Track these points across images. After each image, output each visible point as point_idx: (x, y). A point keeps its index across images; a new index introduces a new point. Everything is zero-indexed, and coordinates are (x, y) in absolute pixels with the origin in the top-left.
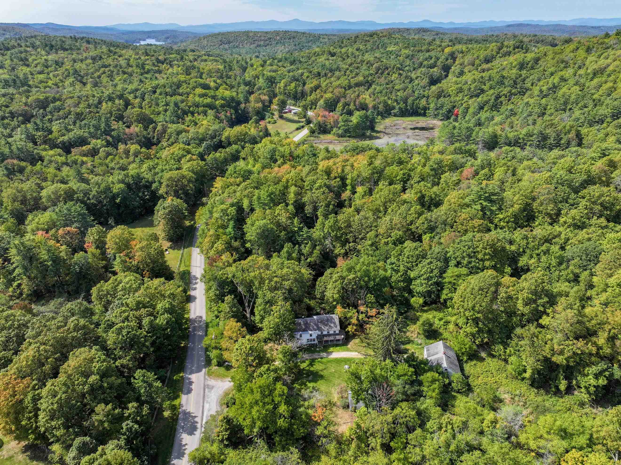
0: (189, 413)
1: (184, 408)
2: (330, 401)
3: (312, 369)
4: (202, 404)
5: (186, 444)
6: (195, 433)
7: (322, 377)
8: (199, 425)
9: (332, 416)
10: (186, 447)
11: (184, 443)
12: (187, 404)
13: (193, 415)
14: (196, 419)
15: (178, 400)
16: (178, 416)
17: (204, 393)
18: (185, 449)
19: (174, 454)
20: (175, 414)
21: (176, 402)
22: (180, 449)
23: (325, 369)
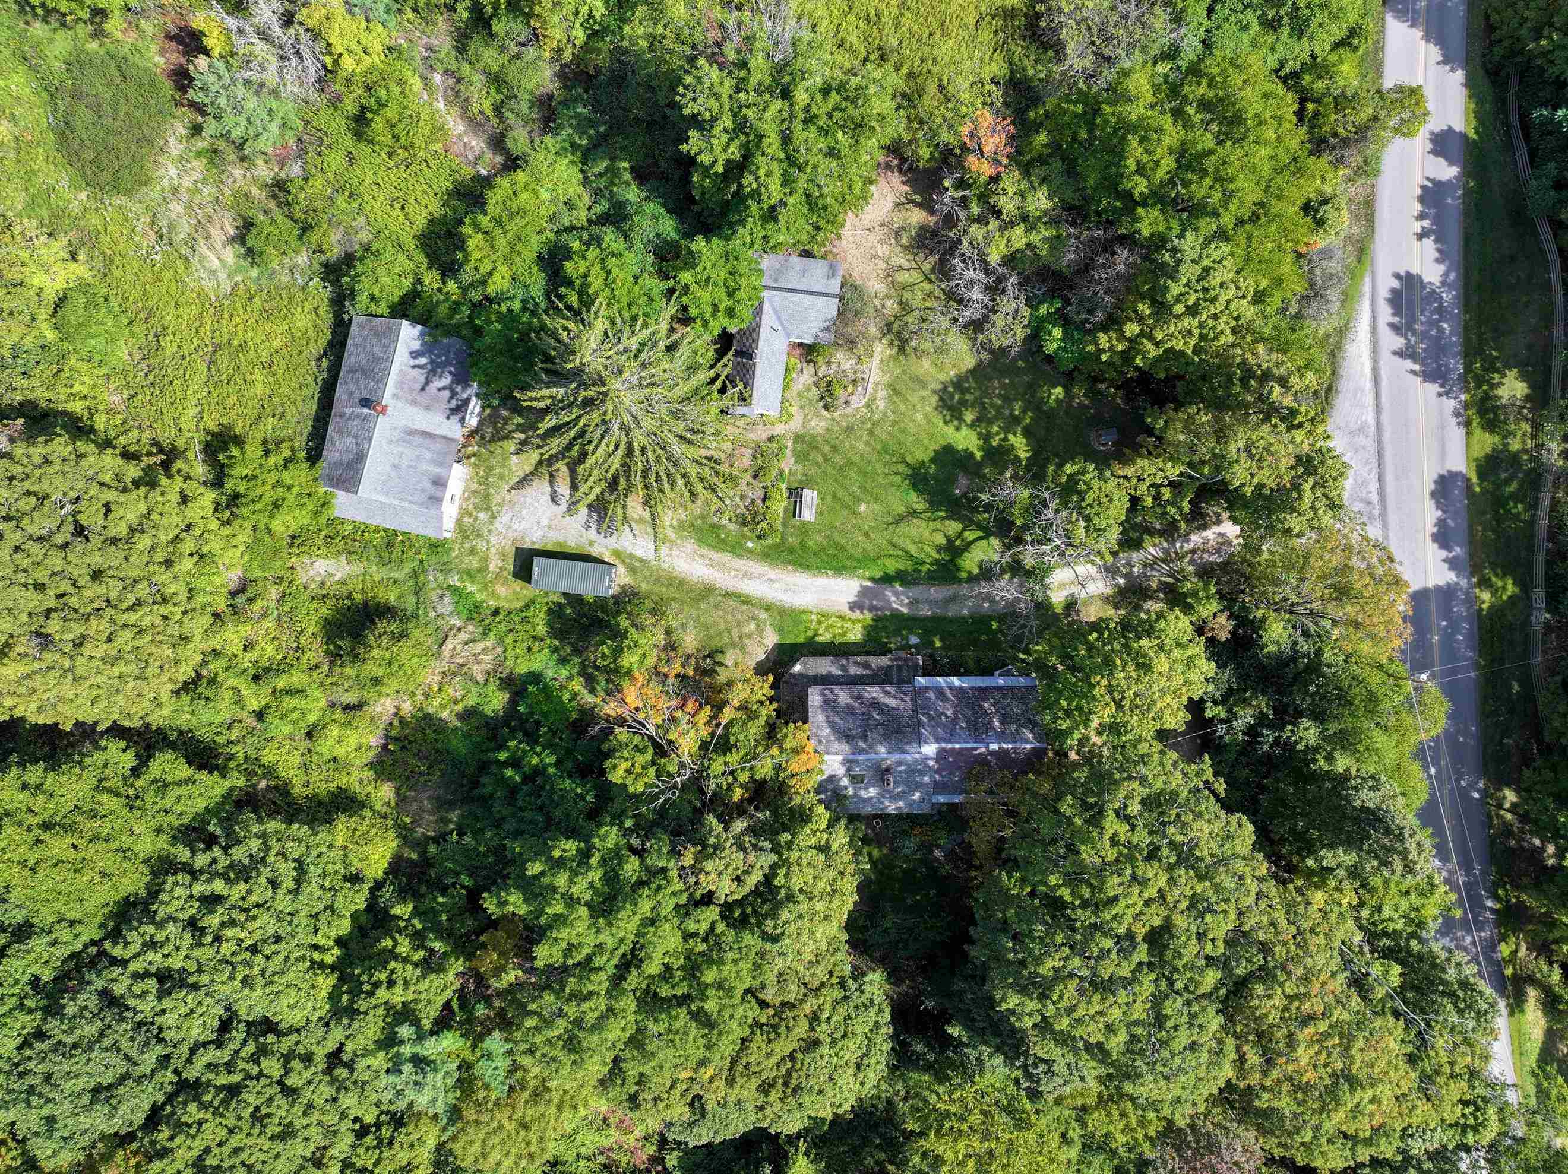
0: (1428, 376)
1: (1450, 404)
2: (902, 349)
3: (953, 527)
4: (1385, 418)
5: (1420, 236)
6: (1396, 284)
7: (917, 478)
8: (1386, 314)
9: (902, 277)
10: (1417, 226)
11: (1429, 243)
12: (1443, 427)
13: (1409, 364)
14: (1399, 342)
15: (1478, 452)
16: (1468, 368)
17: (1380, 479)
18: (1421, 217)
19: (1453, 201)
20: (1479, 382)
21: (1486, 442)
22: (1437, 220)
23: (899, 520)
